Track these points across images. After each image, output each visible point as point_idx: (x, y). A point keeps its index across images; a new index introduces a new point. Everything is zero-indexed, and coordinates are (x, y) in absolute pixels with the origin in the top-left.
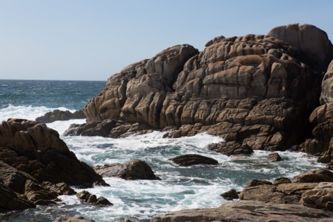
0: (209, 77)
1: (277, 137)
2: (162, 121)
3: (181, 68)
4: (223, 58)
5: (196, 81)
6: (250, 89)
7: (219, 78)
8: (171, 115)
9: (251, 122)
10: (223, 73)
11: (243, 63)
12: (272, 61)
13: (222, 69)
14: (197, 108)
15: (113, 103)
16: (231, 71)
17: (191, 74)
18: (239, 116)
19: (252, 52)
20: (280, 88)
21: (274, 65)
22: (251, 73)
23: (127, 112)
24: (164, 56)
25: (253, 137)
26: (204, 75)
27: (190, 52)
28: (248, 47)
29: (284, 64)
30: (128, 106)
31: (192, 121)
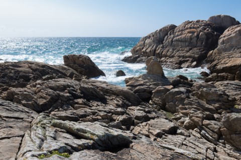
1: (195, 63)
3: (167, 34)
4: (182, 30)
5: (170, 40)
6: (190, 43)
7: (179, 39)
8: (159, 53)
9: (186, 57)
10: (180, 37)
11: (189, 32)
12: (200, 31)
13: (181, 35)
14: (168, 50)
15: (140, 48)
16: (183, 36)
17: (169, 37)
18: (183, 54)
19: (193, 28)
20: (202, 43)
21: (201, 33)
22: (191, 36)
23: (143, 52)
25: (186, 63)
26: (174, 37)
27: (173, 27)
28: (192, 26)
30: (144, 50)
31: (166, 56)
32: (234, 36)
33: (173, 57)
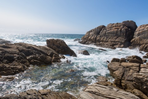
0: (107, 32)
1: (122, 45)
2: (96, 41)
3: (101, 30)
4: (111, 28)
5: (104, 33)
6: (116, 35)
7: (109, 32)
8: (98, 40)
9: (116, 42)
10: (110, 31)
11: (115, 29)
12: (122, 28)
13: (110, 30)
14: (104, 38)
15: (87, 37)
16: (112, 30)
17: (103, 31)
18: (113, 40)
19: (117, 26)
20: (124, 34)
22: (117, 31)
23: (89, 39)
24: (98, 28)
25: (116, 45)
26: (106, 31)
27: (104, 27)
28: (117, 25)
29: (125, 29)
30: (90, 38)
31: (103, 41)
32: (147, 30)
33: (107, 41)
